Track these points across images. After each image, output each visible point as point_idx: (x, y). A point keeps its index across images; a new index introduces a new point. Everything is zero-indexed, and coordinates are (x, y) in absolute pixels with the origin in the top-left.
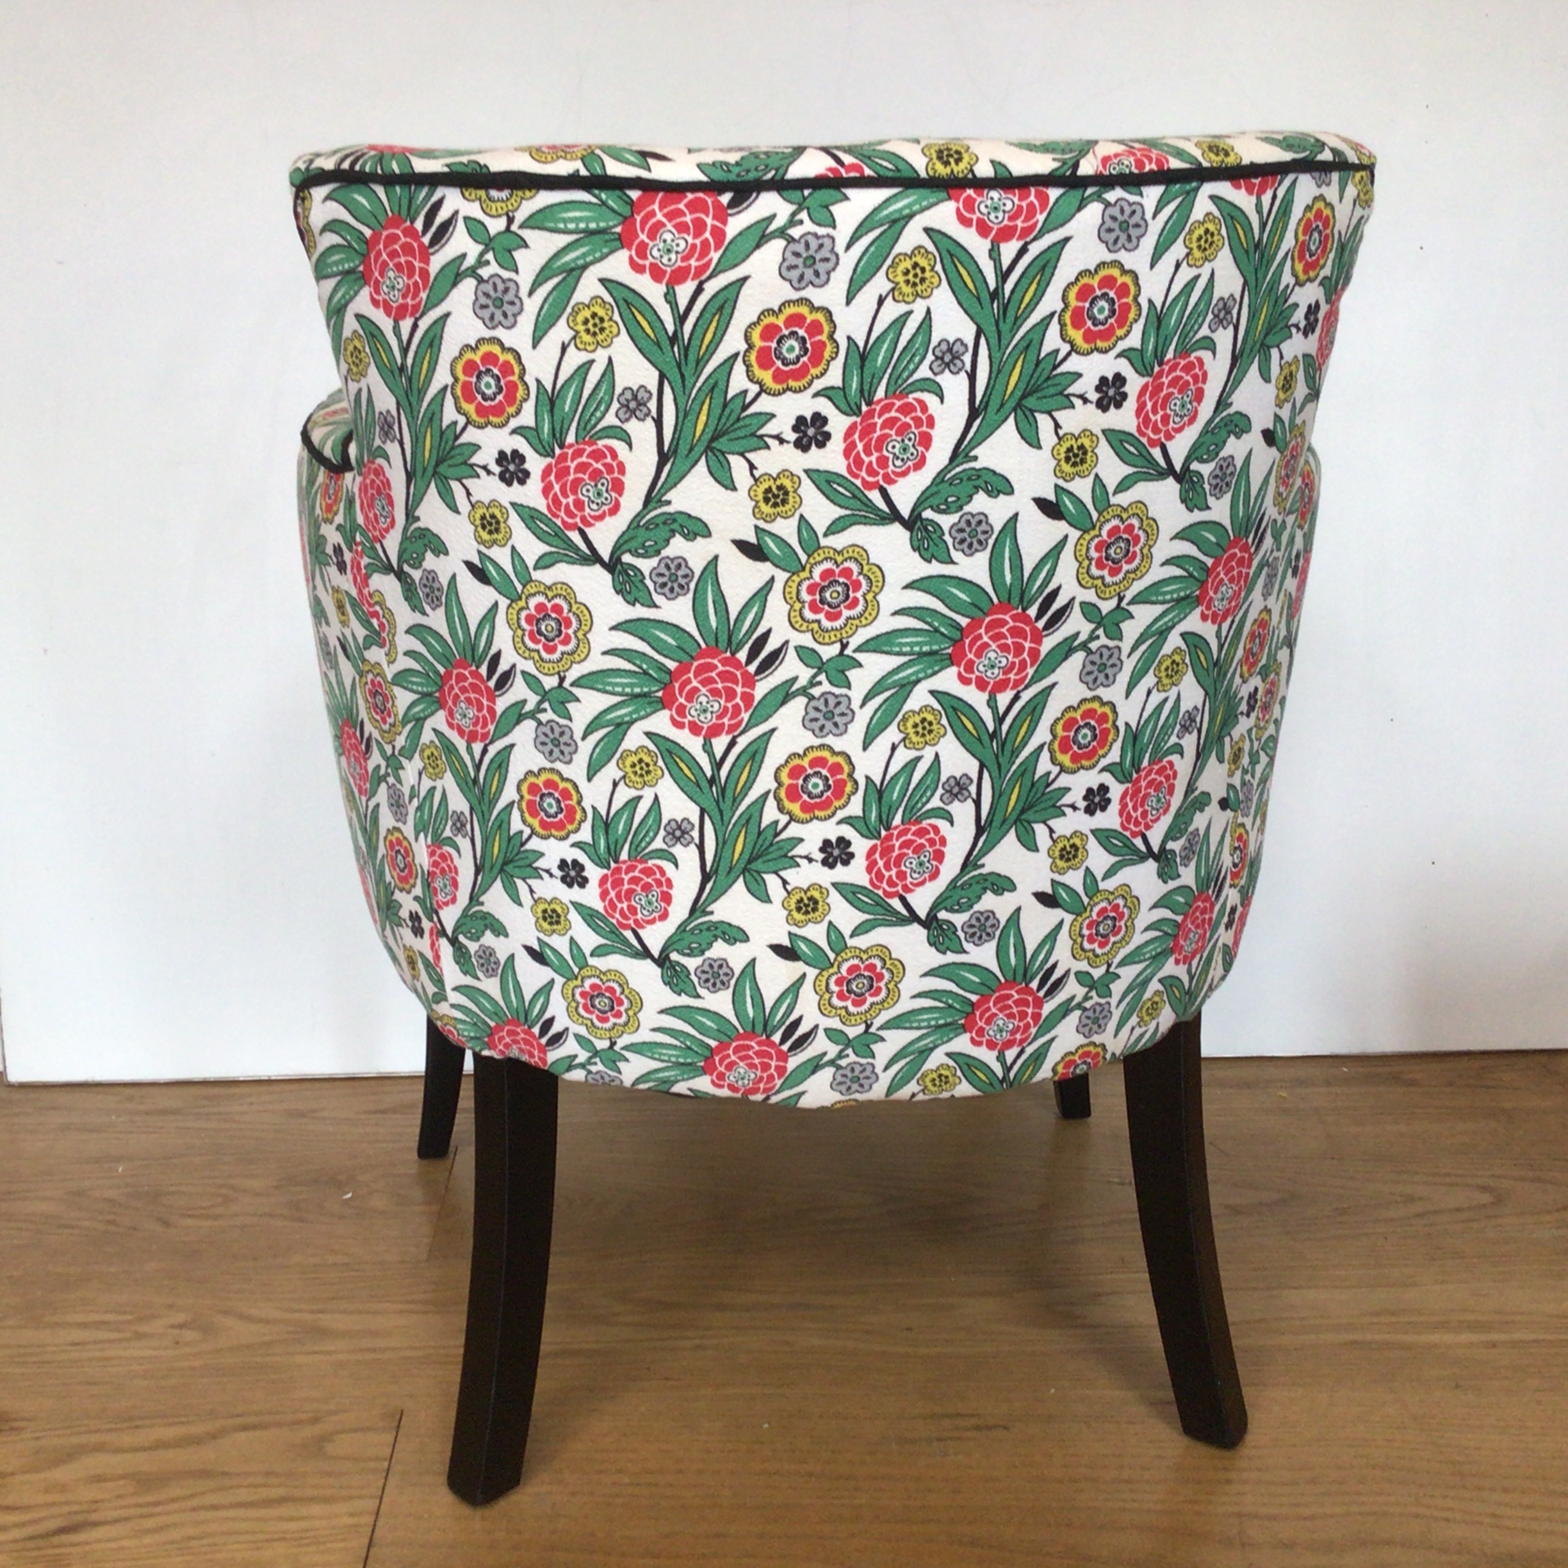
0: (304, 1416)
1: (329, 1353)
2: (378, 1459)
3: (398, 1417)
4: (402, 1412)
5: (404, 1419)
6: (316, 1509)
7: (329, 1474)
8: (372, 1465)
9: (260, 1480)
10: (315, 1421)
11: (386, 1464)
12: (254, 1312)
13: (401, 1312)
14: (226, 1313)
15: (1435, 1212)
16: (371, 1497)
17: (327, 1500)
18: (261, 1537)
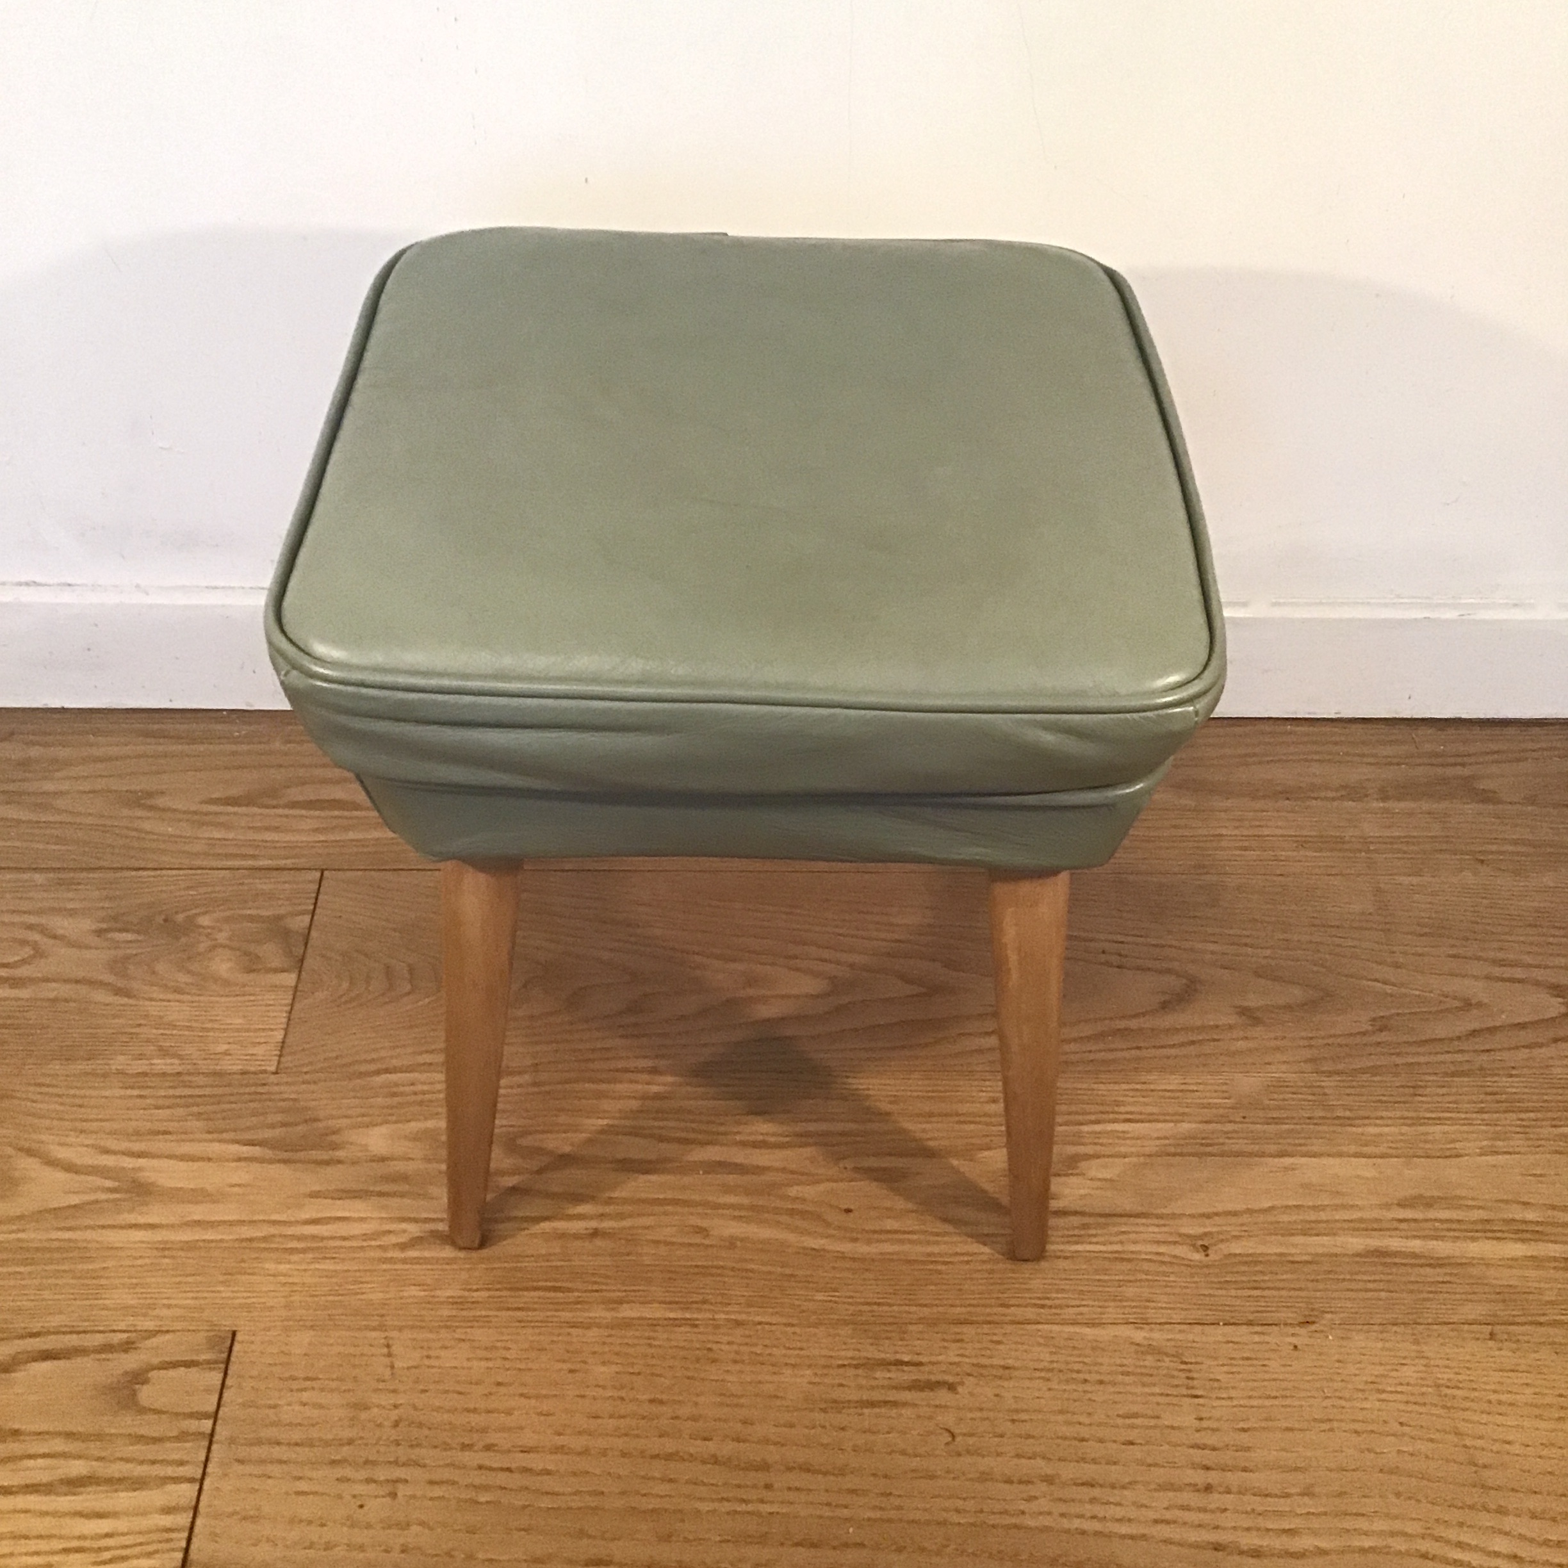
0: (117, 1338)
1: (152, 1226)
2: (201, 1416)
3: (229, 1342)
4: (234, 1334)
5: (236, 1347)
6: (124, 1499)
7: (140, 1439)
8: (193, 1425)
9: (58, 1445)
10: (127, 1347)
11: (209, 1423)
12: (62, 1153)
13: (239, 1160)
14: (30, 1152)
15: (1492, 1030)
16: (191, 1480)
17: (139, 1484)
18: (58, 1545)
